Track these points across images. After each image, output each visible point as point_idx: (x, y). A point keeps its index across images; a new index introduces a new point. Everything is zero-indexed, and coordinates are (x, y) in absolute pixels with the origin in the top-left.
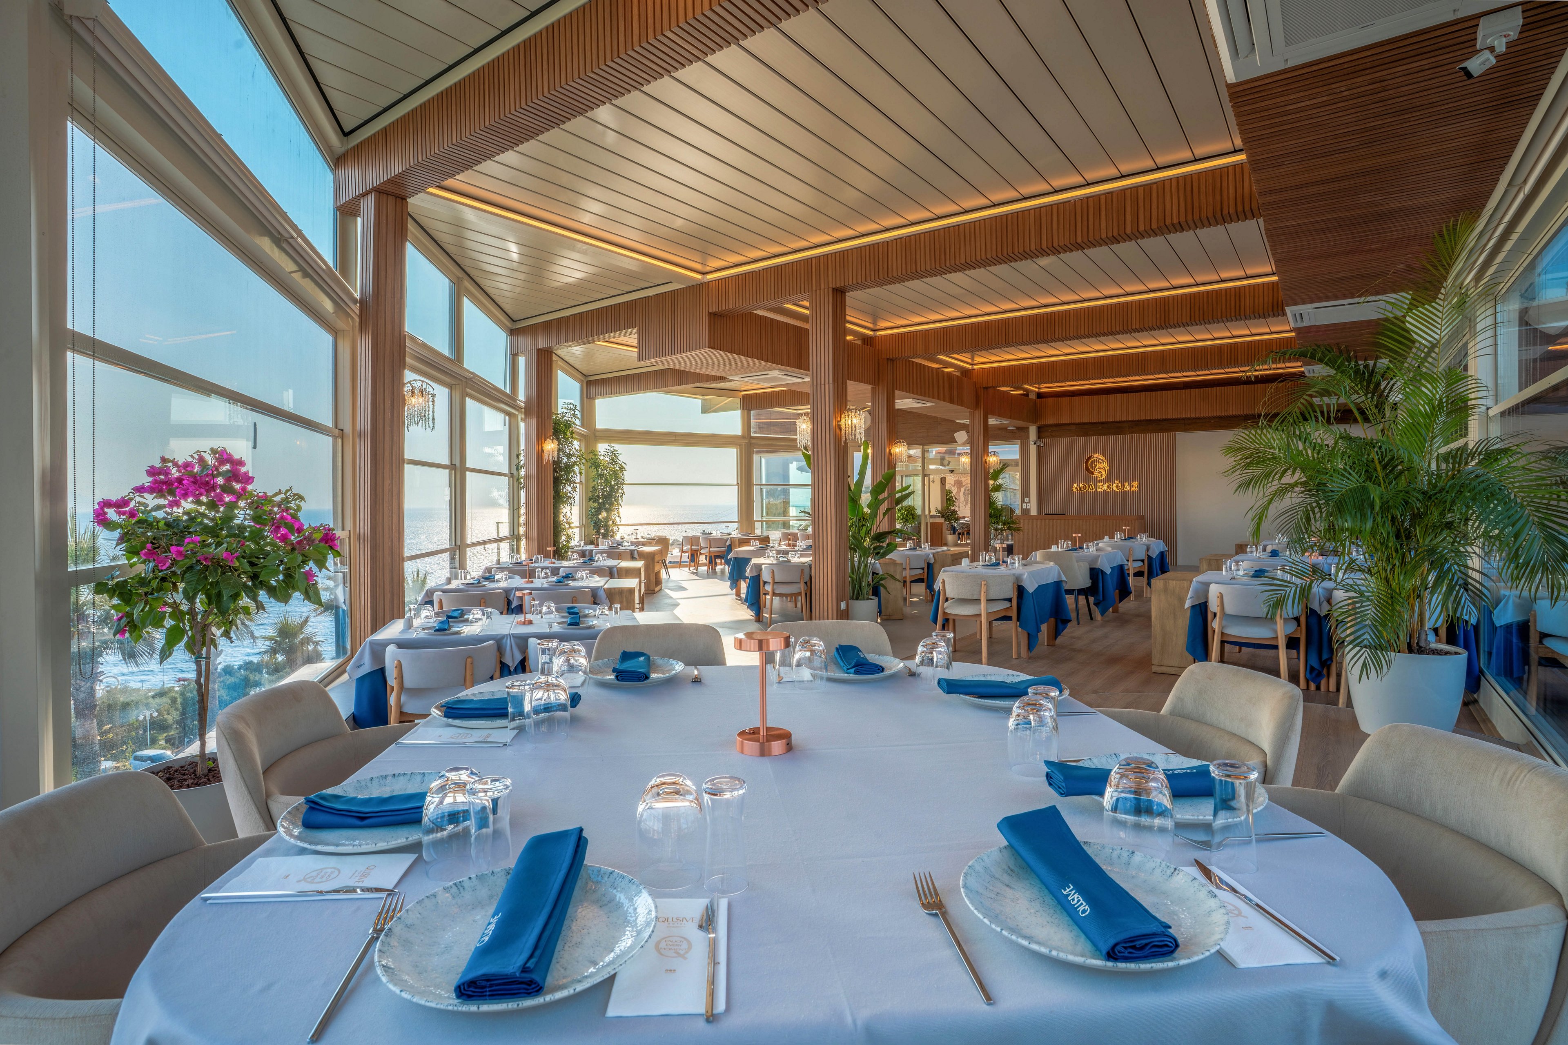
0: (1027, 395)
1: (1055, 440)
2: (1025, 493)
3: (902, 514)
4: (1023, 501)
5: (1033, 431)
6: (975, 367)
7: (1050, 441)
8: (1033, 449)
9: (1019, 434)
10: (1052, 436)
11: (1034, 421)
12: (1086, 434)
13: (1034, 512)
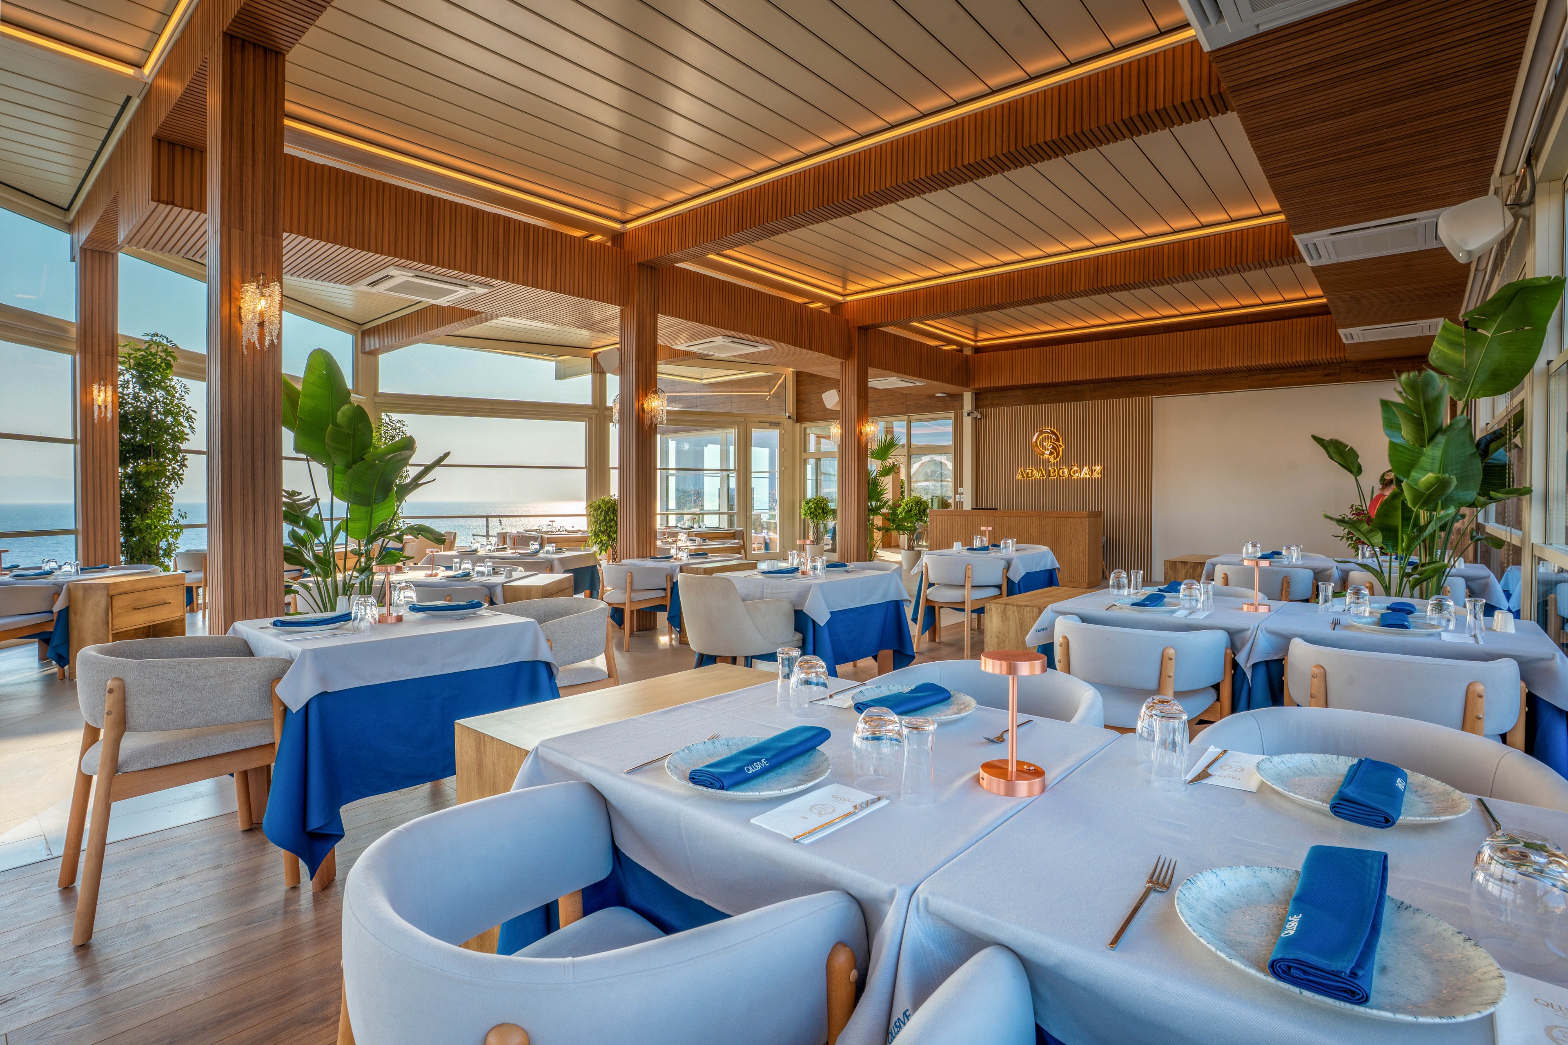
0: (961, 351)
1: (997, 411)
2: (958, 482)
3: (810, 508)
4: (956, 492)
5: (968, 399)
6: (849, 298)
7: (989, 411)
8: (968, 422)
9: (952, 402)
10: (993, 405)
11: (966, 382)
12: (1035, 402)
13: (968, 506)
